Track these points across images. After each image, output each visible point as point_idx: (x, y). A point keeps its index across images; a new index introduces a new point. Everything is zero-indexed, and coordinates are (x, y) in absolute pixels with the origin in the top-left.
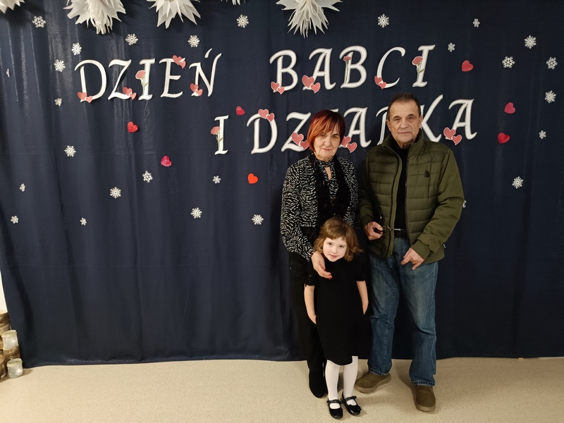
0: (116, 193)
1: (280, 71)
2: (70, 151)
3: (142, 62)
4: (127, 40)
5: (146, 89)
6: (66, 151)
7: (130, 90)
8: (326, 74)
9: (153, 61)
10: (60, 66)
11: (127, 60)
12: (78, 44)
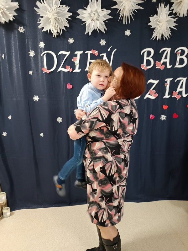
0: (59, 120)
1: (145, 58)
2: (36, 98)
3: (76, 53)
4: (68, 41)
5: (77, 67)
6: (33, 98)
7: (69, 67)
8: (168, 60)
9: (82, 52)
10: (32, 54)
11: (68, 51)
12: (43, 42)
